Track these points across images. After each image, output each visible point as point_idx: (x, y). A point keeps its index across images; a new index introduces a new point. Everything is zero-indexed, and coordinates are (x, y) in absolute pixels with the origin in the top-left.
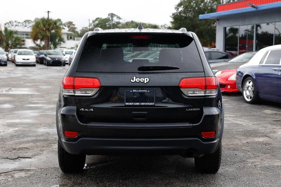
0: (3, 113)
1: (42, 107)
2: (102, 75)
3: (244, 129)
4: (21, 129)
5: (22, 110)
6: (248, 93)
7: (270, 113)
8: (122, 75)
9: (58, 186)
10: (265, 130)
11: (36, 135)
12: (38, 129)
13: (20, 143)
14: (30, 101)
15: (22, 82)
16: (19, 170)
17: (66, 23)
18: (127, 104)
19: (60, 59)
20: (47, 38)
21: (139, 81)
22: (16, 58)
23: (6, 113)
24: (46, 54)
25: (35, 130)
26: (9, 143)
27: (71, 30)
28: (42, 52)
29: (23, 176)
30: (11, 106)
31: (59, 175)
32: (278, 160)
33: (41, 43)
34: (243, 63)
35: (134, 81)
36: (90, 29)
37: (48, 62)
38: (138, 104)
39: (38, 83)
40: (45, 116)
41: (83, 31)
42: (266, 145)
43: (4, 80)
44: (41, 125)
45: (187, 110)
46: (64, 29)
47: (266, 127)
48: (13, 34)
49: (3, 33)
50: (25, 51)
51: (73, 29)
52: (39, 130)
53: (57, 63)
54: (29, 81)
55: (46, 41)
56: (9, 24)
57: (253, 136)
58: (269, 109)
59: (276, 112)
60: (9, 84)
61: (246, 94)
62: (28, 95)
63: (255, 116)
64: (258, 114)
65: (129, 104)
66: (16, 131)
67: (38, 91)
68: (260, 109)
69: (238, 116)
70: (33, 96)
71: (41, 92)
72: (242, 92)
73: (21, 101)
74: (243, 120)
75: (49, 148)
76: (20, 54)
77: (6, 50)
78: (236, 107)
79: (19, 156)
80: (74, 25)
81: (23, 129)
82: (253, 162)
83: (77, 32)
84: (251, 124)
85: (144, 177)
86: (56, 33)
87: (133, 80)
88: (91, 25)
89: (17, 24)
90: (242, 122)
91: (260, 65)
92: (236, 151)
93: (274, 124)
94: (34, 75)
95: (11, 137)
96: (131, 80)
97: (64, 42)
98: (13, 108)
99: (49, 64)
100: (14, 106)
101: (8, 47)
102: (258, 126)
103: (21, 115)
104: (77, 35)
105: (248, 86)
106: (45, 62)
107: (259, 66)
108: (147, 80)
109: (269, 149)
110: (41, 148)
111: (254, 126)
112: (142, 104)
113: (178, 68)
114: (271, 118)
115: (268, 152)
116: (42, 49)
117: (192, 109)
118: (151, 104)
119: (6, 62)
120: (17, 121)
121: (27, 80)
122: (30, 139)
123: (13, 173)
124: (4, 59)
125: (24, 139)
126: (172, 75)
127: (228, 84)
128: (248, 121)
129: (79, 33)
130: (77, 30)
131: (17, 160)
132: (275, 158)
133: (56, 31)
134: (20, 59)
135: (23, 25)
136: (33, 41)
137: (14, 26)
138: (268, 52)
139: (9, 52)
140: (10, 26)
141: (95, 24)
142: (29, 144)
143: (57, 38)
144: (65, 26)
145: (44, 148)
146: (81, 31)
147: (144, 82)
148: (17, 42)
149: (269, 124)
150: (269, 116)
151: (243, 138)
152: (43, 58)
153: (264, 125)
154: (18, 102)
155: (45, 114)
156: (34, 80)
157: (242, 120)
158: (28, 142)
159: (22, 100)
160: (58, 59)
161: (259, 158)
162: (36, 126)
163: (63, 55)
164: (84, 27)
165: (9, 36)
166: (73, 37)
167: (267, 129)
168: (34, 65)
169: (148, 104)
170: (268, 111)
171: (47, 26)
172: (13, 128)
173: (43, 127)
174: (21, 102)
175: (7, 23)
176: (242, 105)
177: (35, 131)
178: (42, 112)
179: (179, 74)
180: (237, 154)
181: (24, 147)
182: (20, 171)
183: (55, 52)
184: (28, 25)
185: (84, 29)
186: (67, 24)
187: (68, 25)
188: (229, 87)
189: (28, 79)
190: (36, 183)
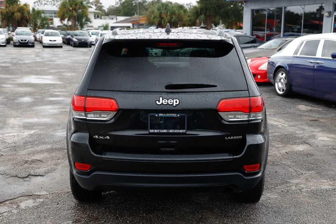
0: (21, 108)
1: (63, 100)
2: (120, 94)
3: (280, 133)
4: (37, 132)
5: (42, 105)
6: (280, 85)
7: (304, 109)
8: (146, 95)
9: (70, 222)
10: (303, 133)
11: (53, 141)
12: (56, 132)
13: (34, 153)
14: (51, 93)
15: (46, 68)
16: (27, 196)
17: (93, 1)
18: (152, 131)
19: (86, 40)
20: (74, 18)
21: (166, 103)
22: (43, 39)
23: (24, 109)
24: (72, 35)
25: (53, 133)
26: (21, 154)
27: (99, 8)
28: (69, 33)
29: (31, 206)
30: (31, 100)
31: (73, 204)
32: (325, 181)
33: (68, 23)
34: (273, 50)
35: (160, 103)
36: (116, 7)
37: (75, 43)
38: (165, 131)
39: (62, 69)
40: (65, 114)
41: (110, 9)
42: (307, 157)
43: (28, 65)
44: (59, 126)
45: (226, 139)
46: (92, 7)
47: (303, 130)
48: (41, 14)
49: (31, 12)
50: (52, 32)
51: (100, 8)
52: (57, 134)
53: (84, 44)
54: (54, 67)
55: (73, 21)
56: (38, 2)
57: (292, 142)
58: (303, 103)
59: (311, 108)
60: (32, 70)
61: (278, 86)
62: (50, 85)
63: (289, 114)
64: (292, 111)
65: (154, 131)
66: (32, 135)
67: (61, 79)
68: (294, 104)
69: (272, 113)
70: (55, 86)
71: (64, 81)
72: (273, 83)
73: (42, 93)
74: (278, 119)
75: (65, 160)
76: (47, 35)
77: (35, 30)
78: (268, 102)
79: (30, 173)
80: (101, 3)
81: (39, 132)
82: (297, 184)
83: (104, 10)
84: (287, 126)
85: (172, 208)
86: (82, 13)
87: (159, 101)
88: (118, 4)
89: (46, 3)
90: (277, 122)
91: (294, 55)
92: (275, 167)
93: (311, 126)
94: (60, 59)
95: (25, 143)
96: (156, 102)
97: (91, 22)
98: (33, 102)
99: (76, 45)
100: (34, 100)
101: (35, 27)
102: (295, 128)
103: (40, 112)
104: (104, 13)
105: (281, 77)
106: (72, 43)
107: (293, 57)
108: (176, 102)
109: (312, 163)
110: (56, 161)
111: (290, 127)
112: (170, 131)
113: (216, 86)
114: (307, 116)
115: (312, 168)
116: (69, 29)
117: (232, 138)
118: (181, 131)
119: (33, 43)
120: (35, 120)
121: (51, 66)
122: (45, 147)
123: (20, 200)
124: (31, 40)
125: (39, 148)
126: (208, 95)
127: (258, 73)
128: (283, 121)
129: (107, 12)
130: (104, 8)
131: (27, 179)
132: (321, 178)
133: (83, 11)
134: (47, 40)
135: (52, 4)
136: (60, 21)
137: (43, 5)
138: (303, 42)
139: (36, 32)
140: (39, 5)
141: (121, 2)
142: (43, 155)
143: (84, 18)
144: (93, 5)
145: (59, 161)
146: (108, 9)
147: (173, 104)
148: (44, 22)
149: (307, 125)
150: (305, 114)
151: (281, 146)
152: (69, 39)
153: (301, 126)
154: (38, 94)
155: (66, 111)
156: (58, 65)
157: (276, 119)
158: (42, 152)
159: (43, 91)
160: (84, 40)
161: (303, 177)
162: (54, 128)
163: (89, 36)
164: (111, 6)
165: (36, 16)
166: (100, 16)
167: (305, 132)
168: (61, 47)
169: (178, 131)
170: (303, 107)
171: (73, 6)
172: (29, 130)
173: (62, 129)
174: (41, 95)
175: (36, 2)
176: (274, 99)
177: (52, 135)
178: (63, 108)
179: (216, 94)
180: (277, 172)
181: (37, 159)
182: (29, 197)
183: (81, 33)
184: (57, 3)
185: (111, 7)
186: (94, 3)
187: (96, 3)
188: (259, 77)
189: (53, 64)
190: (45, 217)
